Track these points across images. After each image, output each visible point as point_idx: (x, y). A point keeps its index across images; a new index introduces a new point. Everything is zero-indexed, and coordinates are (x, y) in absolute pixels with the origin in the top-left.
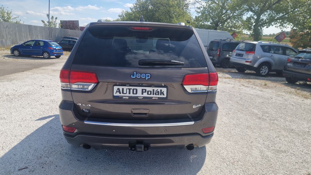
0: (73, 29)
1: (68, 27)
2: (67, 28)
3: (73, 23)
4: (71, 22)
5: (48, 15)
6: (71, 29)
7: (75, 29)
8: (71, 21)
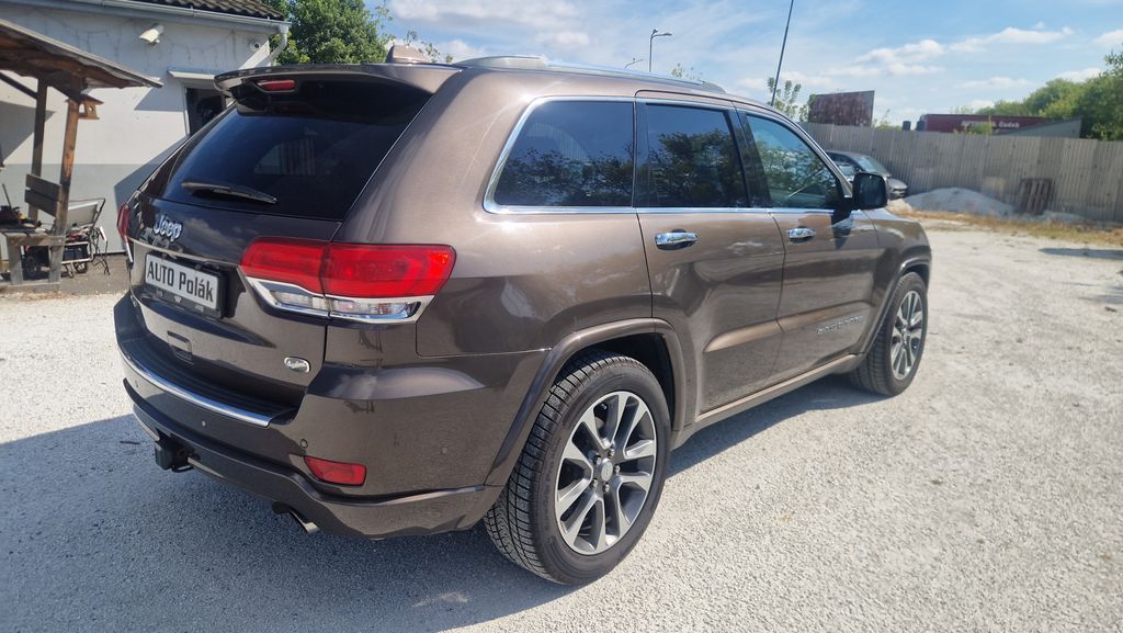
0: (847, 124)
1: (833, 117)
2: (828, 121)
3: (854, 100)
4: (846, 100)
5: (772, 83)
6: (841, 122)
7: (855, 125)
8: (846, 94)
